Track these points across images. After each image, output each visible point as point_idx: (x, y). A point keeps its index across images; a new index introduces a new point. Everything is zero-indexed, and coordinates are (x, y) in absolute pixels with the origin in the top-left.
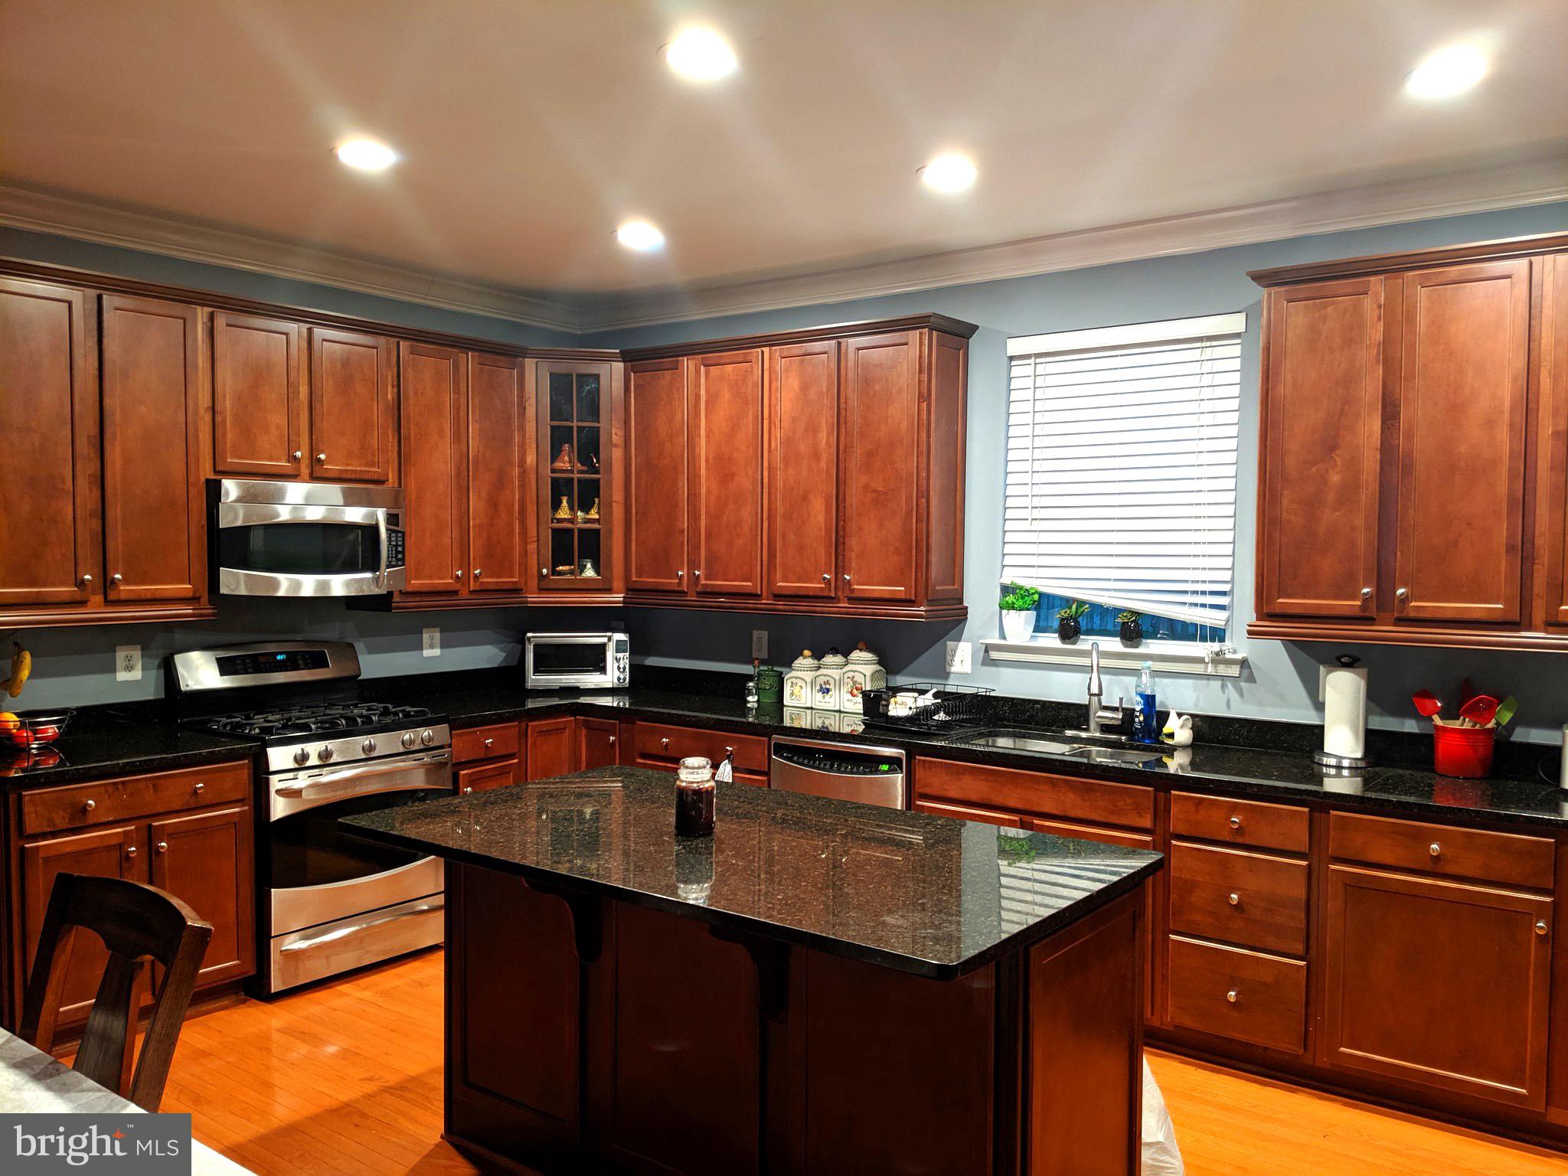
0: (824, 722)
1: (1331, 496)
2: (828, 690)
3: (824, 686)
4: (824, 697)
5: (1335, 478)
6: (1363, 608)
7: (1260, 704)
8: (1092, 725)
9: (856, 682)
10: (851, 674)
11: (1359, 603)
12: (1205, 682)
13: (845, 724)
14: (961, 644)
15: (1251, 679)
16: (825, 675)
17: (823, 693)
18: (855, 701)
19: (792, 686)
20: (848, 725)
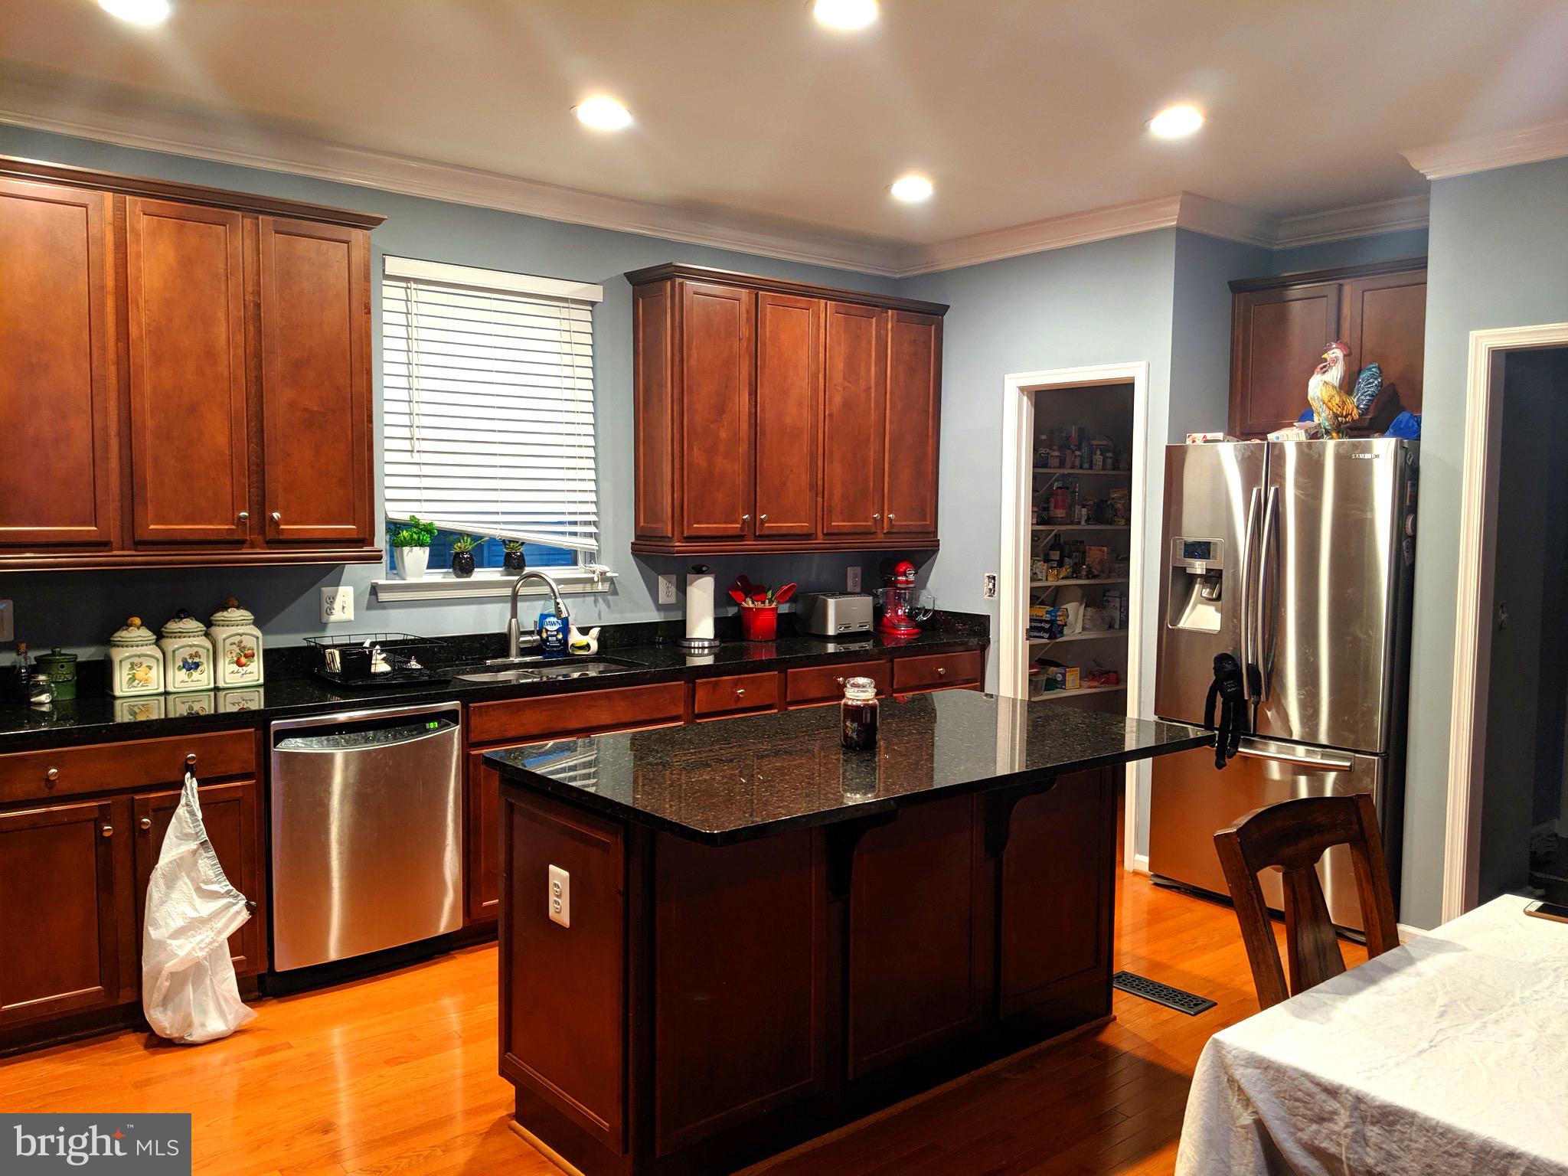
0: (191, 708)
1: (722, 448)
2: (197, 665)
3: (190, 661)
4: (190, 675)
5: (723, 435)
6: (742, 529)
7: (621, 612)
8: (514, 650)
9: (244, 647)
10: (237, 639)
11: (739, 526)
12: (581, 599)
13: (228, 701)
14: (340, 588)
15: (615, 592)
16: (191, 646)
17: (189, 669)
18: (243, 672)
19: (132, 668)
20: (233, 704)
